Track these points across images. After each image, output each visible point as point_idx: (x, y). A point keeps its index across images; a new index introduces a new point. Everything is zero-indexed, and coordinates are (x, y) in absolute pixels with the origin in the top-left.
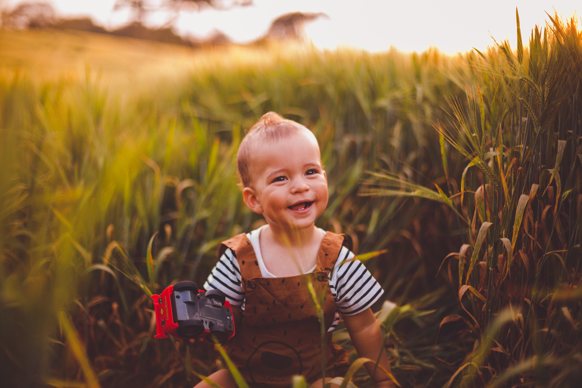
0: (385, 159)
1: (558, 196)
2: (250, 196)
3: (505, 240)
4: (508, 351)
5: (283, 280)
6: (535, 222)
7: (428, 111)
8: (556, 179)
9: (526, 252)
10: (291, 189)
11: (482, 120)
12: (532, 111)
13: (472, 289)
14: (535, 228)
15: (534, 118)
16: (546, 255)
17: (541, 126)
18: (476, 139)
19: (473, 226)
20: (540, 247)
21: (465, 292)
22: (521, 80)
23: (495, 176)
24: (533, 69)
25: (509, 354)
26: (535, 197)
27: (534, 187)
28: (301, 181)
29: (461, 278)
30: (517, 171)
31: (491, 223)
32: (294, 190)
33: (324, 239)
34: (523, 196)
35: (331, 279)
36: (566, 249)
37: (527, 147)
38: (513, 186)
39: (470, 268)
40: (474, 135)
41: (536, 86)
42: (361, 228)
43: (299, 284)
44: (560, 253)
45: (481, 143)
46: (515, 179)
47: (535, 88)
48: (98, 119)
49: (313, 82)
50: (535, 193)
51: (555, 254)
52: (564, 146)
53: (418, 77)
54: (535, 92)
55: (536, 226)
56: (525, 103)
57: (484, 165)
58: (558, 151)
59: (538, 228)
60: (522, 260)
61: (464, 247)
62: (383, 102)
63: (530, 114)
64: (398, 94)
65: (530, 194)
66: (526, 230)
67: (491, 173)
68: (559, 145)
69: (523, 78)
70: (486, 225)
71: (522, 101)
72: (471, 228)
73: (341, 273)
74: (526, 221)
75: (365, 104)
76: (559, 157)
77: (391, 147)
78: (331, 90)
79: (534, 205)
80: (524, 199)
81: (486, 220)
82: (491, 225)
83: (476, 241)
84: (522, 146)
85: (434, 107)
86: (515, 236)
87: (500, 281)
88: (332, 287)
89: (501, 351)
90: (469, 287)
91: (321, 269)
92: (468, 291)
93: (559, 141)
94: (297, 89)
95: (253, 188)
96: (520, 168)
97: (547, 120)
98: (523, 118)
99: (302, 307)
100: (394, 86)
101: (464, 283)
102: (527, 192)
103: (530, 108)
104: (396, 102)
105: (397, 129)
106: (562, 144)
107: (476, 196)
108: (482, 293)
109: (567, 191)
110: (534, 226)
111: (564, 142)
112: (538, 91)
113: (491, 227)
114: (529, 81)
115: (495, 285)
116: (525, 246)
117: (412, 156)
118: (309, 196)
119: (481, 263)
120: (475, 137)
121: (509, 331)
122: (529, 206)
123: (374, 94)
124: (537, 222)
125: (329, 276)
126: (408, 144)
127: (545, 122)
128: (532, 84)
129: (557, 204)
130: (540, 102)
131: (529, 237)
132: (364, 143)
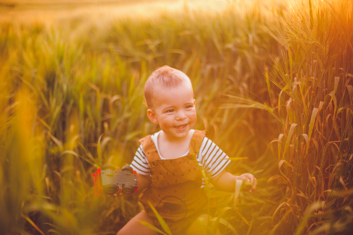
0: (231, 78)
1: (335, 110)
2: (151, 114)
3: (305, 135)
4: (307, 195)
5: (171, 161)
6: (322, 123)
7: (256, 49)
8: (334, 100)
9: (316, 140)
10: (176, 117)
11: (290, 65)
12: (319, 60)
13: (286, 162)
14: (321, 127)
15: (320, 64)
16: (328, 144)
17: (325, 69)
18: (287, 77)
19: (286, 126)
20: (325, 139)
21: (282, 164)
22: (314, 43)
23: (299, 100)
24: (320, 36)
25: (308, 198)
26: (322, 109)
27: (321, 104)
28: (182, 113)
29: (279, 156)
30: (311, 93)
31: (297, 124)
32: (178, 119)
33: (194, 135)
34: (315, 109)
35: (198, 158)
36: (340, 140)
37: (317, 79)
38: (308, 102)
39: (285, 151)
40: (286, 75)
41: (322, 46)
42: (218, 120)
43: (180, 163)
44: (336, 143)
45: (290, 79)
46: (310, 99)
47: (322, 48)
48: (61, 60)
49: (187, 33)
50: (322, 107)
51: (334, 143)
52: (338, 80)
53: (250, 29)
54: (322, 50)
55: (323, 126)
56: (316, 55)
57: (293, 94)
58: (335, 84)
59: (324, 127)
60: (314, 144)
61: (281, 136)
62: (230, 46)
63: (318, 61)
64: (238, 41)
65: (319, 107)
66: (317, 129)
67: (297, 99)
68: (335, 80)
69: (315, 42)
70: (294, 125)
71: (313, 54)
72: (285, 126)
73: (203, 154)
74: (317, 123)
75: (219, 47)
76: (336, 87)
77: (234, 71)
78: (198, 38)
79: (321, 114)
80: (315, 111)
81: (293, 122)
82: (297, 125)
83: (288, 135)
84: (313, 78)
85: (259, 47)
86: (310, 132)
87: (302, 157)
88: (199, 162)
89: (303, 196)
90: (284, 161)
91: (192, 152)
92: (284, 163)
93: (335, 77)
94: (178, 37)
95: (153, 111)
96: (313, 92)
97: (328, 66)
98: (314, 60)
99: (183, 175)
100: (236, 35)
101: (281, 159)
102: (317, 106)
103: (319, 58)
104: (237, 46)
105: (239, 62)
106: (337, 79)
107: (287, 107)
108: (292, 163)
109: (340, 108)
110: (321, 125)
111: (338, 78)
112: (323, 49)
113: (297, 126)
114: (318, 44)
115: (299, 159)
116: (316, 136)
117: (247, 76)
118: (186, 122)
119: (291, 145)
120: (287, 76)
121: (308, 185)
122: (319, 115)
123: (223, 40)
124: (323, 123)
125: (197, 156)
126: (245, 69)
127: (327, 67)
128: (320, 46)
129: (334, 115)
130: (324, 55)
131: (318, 132)
132: (219, 68)
